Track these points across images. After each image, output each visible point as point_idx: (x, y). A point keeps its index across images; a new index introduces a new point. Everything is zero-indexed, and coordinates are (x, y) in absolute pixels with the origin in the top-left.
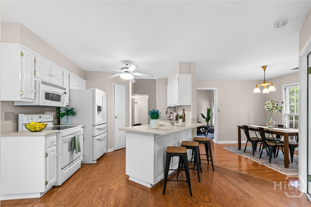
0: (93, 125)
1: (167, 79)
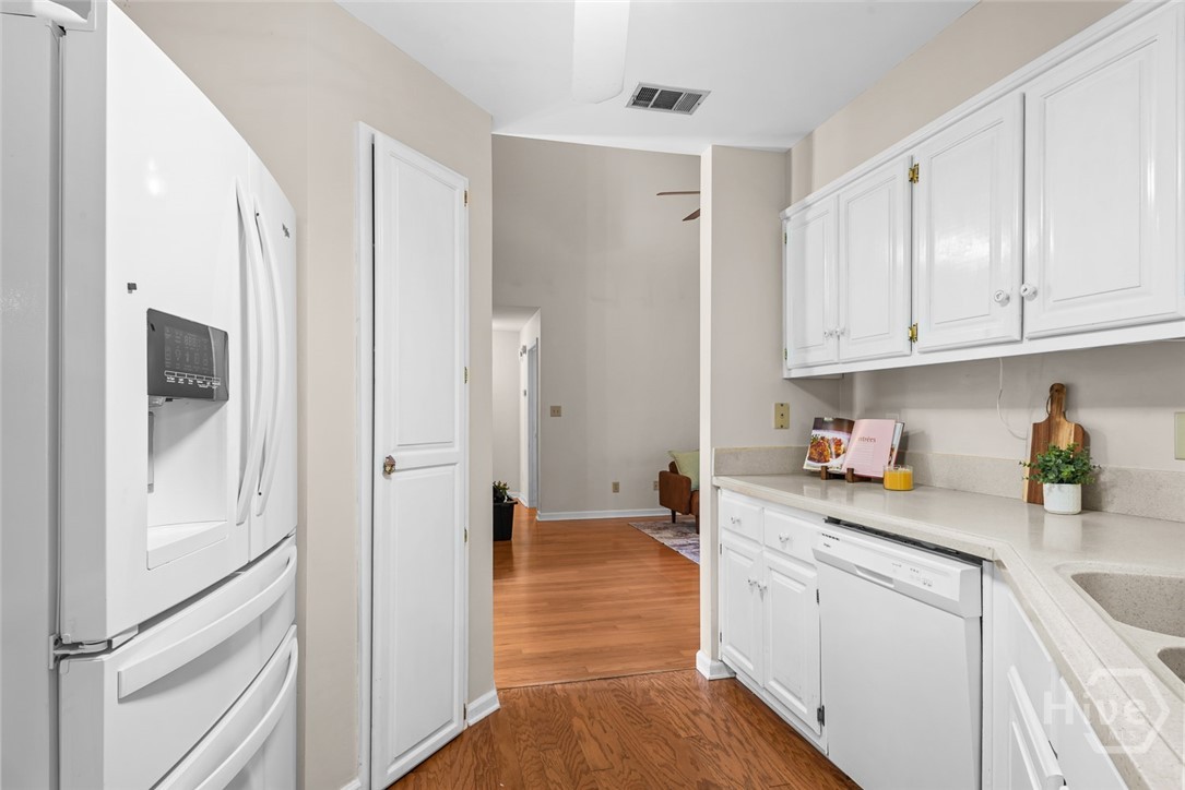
1: (787, 154)
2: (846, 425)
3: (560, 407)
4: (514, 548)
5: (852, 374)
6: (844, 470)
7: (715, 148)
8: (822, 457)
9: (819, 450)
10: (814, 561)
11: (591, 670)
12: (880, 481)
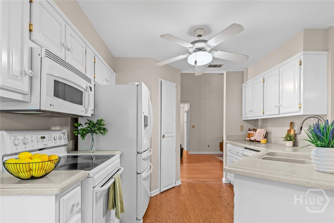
0: (138, 153)
1: (243, 72)
2: (255, 130)
3: (194, 126)
4: (183, 159)
5: (258, 119)
6: (254, 140)
7: (227, 72)
8: (249, 137)
9: (249, 136)
10: (242, 156)
11: (200, 180)
12: (260, 142)
